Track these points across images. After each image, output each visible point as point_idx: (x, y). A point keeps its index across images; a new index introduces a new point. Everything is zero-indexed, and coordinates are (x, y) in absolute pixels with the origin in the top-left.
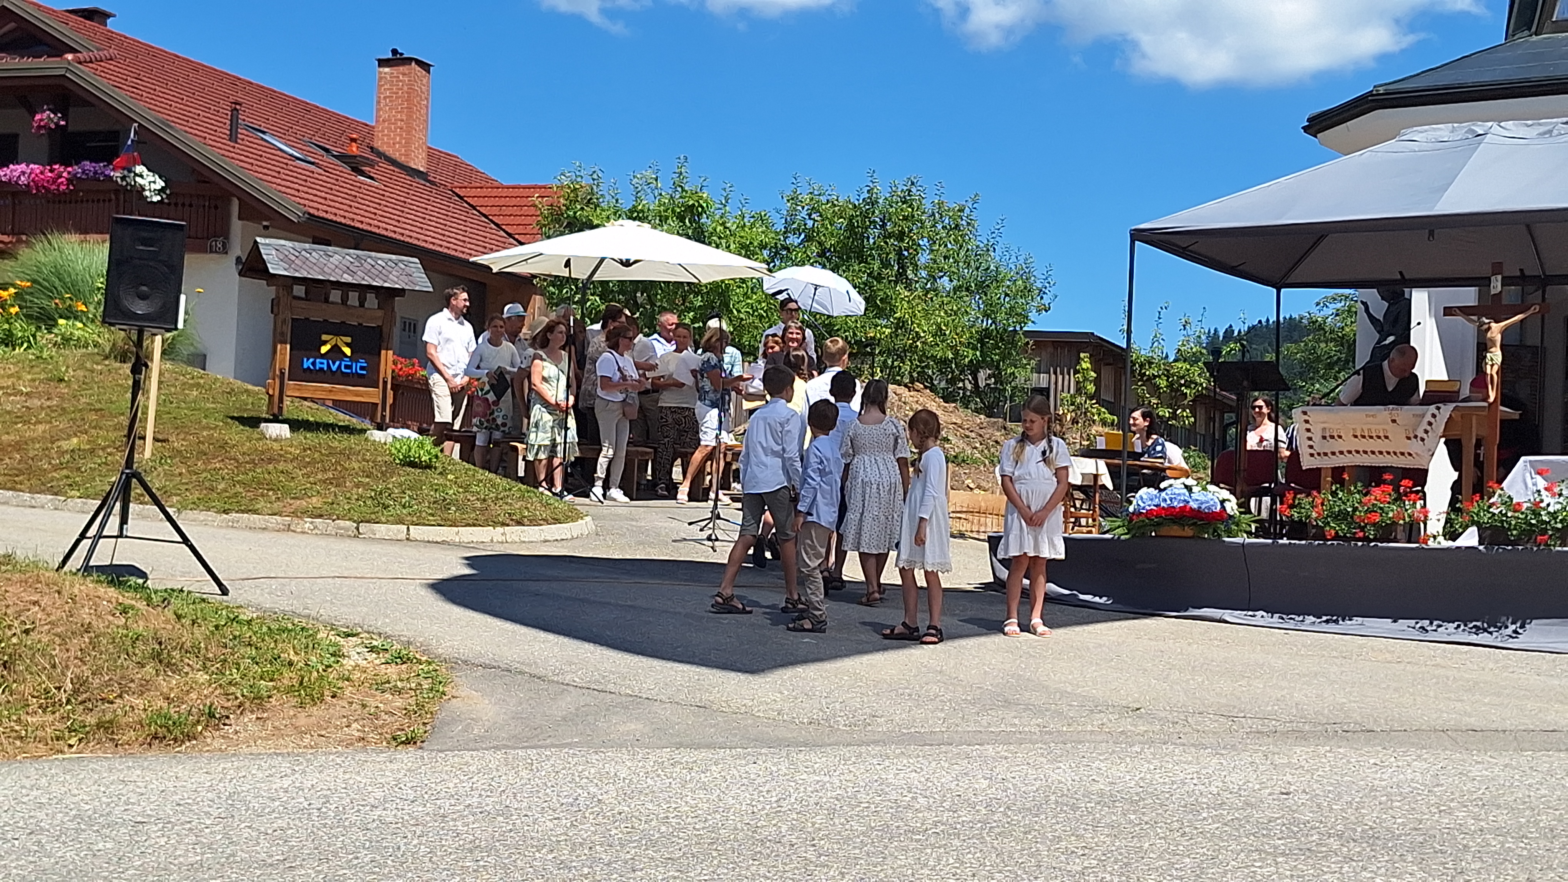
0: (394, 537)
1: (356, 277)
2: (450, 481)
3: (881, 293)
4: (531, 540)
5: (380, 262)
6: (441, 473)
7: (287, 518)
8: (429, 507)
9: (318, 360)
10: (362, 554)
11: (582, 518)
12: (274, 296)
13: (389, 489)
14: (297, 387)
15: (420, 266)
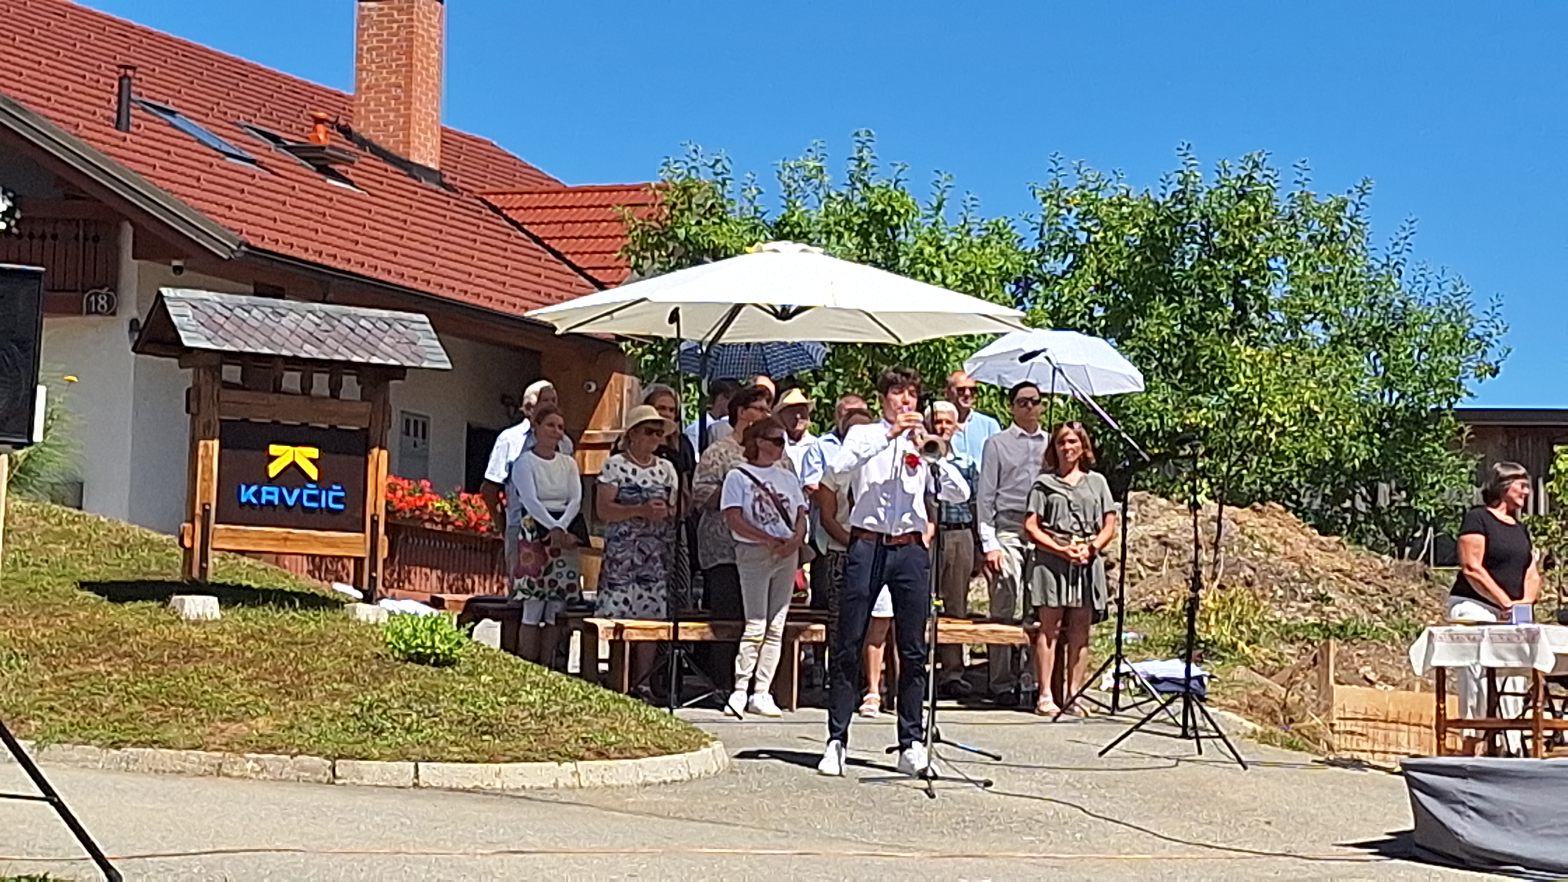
0: (394, 783)
1: (325, 347)
2: (484, 686)
3: (1208, 352)
4: (622, 782)
5: (363, 322)
6: (469, 674)
7: (219, 754)
8: (450, 731)
9: (264, 489)
10: (341, 811)
11: (706, 745)
12: (190, 385)
13: (384, 701)
14: (231, 534)
15: (429, 327)
